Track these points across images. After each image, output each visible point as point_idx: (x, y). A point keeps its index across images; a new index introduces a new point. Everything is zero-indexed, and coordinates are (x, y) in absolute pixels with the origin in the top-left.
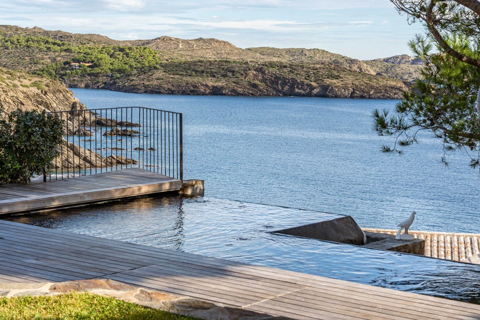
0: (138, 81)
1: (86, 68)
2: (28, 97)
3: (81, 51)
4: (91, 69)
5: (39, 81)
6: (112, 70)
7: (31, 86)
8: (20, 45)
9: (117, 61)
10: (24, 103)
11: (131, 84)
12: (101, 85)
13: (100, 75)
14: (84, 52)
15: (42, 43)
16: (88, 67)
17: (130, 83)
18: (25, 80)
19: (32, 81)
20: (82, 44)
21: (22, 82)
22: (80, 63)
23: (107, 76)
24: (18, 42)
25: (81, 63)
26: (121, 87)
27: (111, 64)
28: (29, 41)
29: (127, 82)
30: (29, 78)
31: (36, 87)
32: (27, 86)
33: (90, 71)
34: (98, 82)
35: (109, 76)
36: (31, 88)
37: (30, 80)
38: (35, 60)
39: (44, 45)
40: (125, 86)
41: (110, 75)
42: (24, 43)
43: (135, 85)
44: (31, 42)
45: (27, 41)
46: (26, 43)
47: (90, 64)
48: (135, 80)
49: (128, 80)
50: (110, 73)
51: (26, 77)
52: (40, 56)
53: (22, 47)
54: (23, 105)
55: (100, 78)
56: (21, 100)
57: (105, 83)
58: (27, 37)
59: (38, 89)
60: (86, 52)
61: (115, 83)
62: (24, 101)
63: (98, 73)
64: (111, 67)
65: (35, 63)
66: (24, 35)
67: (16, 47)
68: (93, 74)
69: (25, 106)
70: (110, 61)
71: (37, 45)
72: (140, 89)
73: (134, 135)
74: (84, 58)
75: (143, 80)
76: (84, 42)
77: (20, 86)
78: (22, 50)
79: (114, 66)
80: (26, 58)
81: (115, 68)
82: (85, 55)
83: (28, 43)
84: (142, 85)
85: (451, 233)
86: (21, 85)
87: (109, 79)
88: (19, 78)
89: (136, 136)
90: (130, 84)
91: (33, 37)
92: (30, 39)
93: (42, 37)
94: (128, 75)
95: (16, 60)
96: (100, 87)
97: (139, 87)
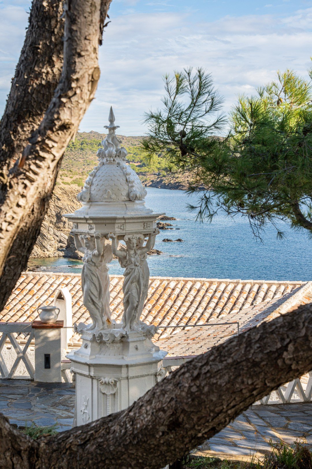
0: (183, 179)
1: (135, 167)
2: (66, 193)
3: (131, 152)
4: (139, 168)
5: (80, 179)
6: (159, 169)
7: (72, 183)
8: (75, 148)
9: (164, 160)
10: (60, 199)
11: (177, 181)
12: (149, 183)
13: (148, 174)
14: (134, 153)
15: (95, 146)
16: (137, 166)
17: (175, 180)
18: (66, 178)
19: (73, 179)
20: (133, 145)
21: (63, 180)
22: (129, 163)
23: (155, 174)
24: (73, 145)
25: (131, 163)
26: (167, 185)
27: (158, 163)
28: (83, 144)
29: (173, 179)
30: (71, 176)
31: (77, 184)
32: (68, 184)
33: (138, 170)
34: (146, 181)
35: (156, 175)
36: (72, 185)
37: (71, 178)
38: (88, 161)
39: (98, 148)
40: (170, 183)
41: (158, 174)
42: (78, 146)
43: (180, 183)
44: (85, 145)
45: (82, 144)
46: (81, 146)
47: (139, 164)
48: (180, 178)
49: (174, 177)
50: (157, 172)
51: (68, 175)
52: (93, 157)
53: (76, 149)
54: (60, 200)
55: (148, 177)
56: (57, 195)
57: (152, 181)
58: (82, 140)
59: (79, 186)
60: (135, 153)
61: (161, 181)
62: (60, 196)
63: (145, 172)
64: (159, 166)
65: (88, 165)
66: (79, 138)
67: (71, 150)
68: (141, 173)
69: (61, 201)
70: (158, 160)
71: (91, 147)
72: (184, 186)
73: (166, 227)
74: (133, 158)
75: (188, 177)
76: (134, 144)
77: (61, 184)
78: (76, 152)
79: (161, 164)
80: (80, 160)
81: (162, 167)
82: (135, 155)
83: (82, 146)
84: (187, 182)
85: (235, 281)
86: (63, 183)
87: (156, 178)
88: (61, 176)
89: (168, 228)
90: (175, 182)
91: (87, 140)
92: (84, 142)
93: (96, 140)
94: (174, 173)
95: (71, 162)
96: (148, 185)
97: (184, 184)
